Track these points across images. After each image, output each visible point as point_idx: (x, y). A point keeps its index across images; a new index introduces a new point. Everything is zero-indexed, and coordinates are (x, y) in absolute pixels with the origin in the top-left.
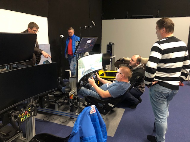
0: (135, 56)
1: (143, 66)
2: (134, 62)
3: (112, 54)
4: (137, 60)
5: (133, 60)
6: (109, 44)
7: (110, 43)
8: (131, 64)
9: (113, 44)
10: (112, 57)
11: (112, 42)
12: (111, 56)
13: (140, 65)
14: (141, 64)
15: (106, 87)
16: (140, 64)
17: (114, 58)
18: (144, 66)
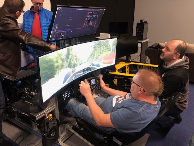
0: (173, 42)
1: (186, 63)
2: (169, 53)
3: (144, 38)
4: (176, 49)
5: (168, 49)
6: (139, 22)
7: (141, 21)
8: (163, 54)
9: (146, 22)
10: (143, 42)
11: (145, 19)
12: (142, 40)
13: (181, 60)
14: (183, 58)
15: (110, 106)
16: (181, 57)
17: (147, 42)
18: (188, 62)
